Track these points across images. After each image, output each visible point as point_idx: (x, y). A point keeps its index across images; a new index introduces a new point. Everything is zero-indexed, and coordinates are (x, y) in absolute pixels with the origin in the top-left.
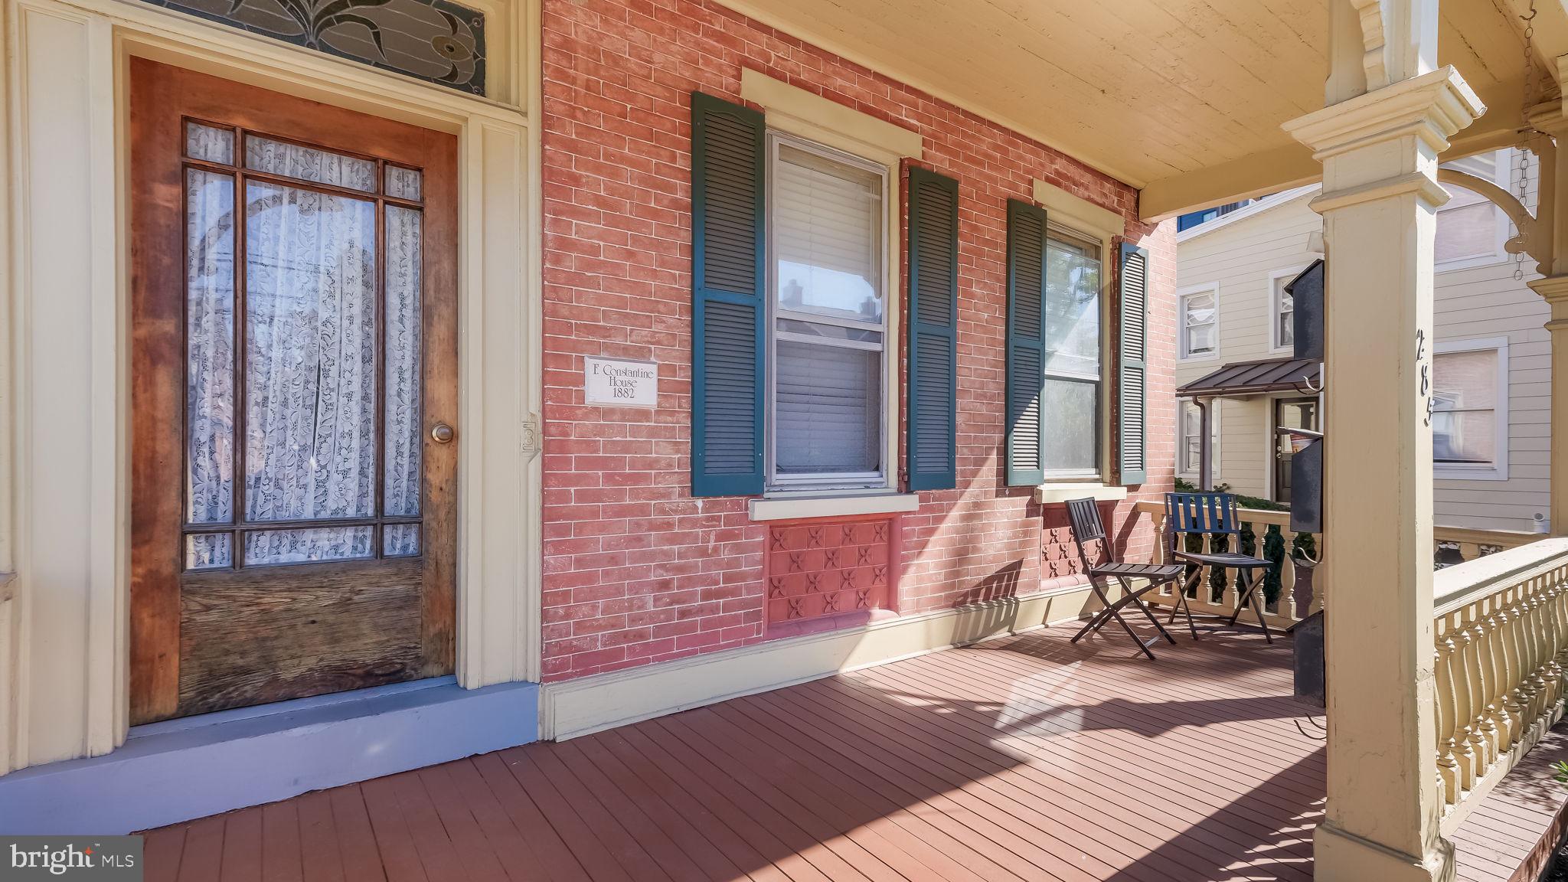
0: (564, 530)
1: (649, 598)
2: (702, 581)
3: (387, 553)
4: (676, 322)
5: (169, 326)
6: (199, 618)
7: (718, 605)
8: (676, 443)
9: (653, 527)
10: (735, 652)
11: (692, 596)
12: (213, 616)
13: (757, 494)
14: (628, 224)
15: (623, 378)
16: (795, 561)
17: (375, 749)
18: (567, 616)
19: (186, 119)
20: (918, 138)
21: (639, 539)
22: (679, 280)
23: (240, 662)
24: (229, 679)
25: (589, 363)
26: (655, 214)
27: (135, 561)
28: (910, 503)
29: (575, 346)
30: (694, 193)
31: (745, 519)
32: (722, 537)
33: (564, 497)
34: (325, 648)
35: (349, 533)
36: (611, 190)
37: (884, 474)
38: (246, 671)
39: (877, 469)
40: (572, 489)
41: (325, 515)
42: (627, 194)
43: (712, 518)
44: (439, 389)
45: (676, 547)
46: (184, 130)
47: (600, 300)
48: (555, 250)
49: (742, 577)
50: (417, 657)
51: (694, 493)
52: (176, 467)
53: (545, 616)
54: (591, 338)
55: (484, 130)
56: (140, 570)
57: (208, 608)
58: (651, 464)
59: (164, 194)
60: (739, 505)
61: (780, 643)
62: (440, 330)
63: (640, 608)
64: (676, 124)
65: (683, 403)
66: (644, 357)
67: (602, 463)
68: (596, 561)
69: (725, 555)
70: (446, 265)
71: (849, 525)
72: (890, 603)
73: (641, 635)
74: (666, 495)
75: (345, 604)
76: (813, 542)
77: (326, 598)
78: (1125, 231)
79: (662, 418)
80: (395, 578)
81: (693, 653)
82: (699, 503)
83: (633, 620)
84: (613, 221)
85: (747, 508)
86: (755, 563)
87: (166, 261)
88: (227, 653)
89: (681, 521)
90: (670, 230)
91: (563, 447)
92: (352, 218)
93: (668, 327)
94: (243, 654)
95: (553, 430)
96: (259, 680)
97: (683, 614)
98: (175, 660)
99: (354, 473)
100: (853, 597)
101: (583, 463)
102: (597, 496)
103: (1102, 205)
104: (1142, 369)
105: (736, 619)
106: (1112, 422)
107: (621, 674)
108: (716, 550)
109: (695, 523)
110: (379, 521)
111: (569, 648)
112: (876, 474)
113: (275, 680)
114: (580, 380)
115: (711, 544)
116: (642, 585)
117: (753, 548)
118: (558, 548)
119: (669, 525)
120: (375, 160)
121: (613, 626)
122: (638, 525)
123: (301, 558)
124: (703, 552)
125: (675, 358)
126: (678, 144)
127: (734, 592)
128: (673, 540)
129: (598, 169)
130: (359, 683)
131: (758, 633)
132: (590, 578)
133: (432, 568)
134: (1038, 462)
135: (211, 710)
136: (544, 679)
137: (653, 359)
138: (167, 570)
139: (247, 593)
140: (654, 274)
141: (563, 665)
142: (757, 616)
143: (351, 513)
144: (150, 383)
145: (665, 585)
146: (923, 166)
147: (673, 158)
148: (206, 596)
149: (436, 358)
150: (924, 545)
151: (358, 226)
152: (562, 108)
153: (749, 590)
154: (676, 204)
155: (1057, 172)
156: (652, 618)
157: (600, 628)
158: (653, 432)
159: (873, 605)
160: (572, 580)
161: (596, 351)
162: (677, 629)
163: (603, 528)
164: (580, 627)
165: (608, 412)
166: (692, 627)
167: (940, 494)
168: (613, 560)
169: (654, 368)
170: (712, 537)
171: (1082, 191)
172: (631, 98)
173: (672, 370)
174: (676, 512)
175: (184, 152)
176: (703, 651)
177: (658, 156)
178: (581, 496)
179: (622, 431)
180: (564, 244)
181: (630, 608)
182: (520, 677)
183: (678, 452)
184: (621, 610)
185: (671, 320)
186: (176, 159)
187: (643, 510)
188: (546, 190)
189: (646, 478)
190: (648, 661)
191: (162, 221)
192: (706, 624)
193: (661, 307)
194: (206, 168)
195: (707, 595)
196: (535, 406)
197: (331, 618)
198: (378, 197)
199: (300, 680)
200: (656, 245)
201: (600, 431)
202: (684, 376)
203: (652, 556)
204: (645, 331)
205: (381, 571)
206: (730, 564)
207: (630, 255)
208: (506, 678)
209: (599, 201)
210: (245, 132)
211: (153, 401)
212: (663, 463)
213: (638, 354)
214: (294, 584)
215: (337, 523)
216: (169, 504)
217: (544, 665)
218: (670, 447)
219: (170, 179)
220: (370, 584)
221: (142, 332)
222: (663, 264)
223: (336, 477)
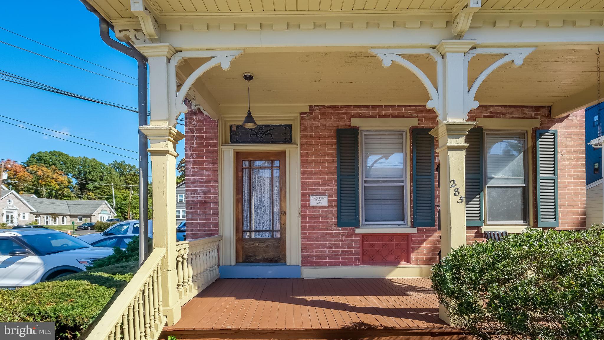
0: (306, 233)
1: (327, 251)
2: (341, 248)
3: (274, 237)
4: (333, 184)
5: (240, 196)
6: (245, 246)
7: (346, 254)
8: (333, 214)
9: (327, 234)
10: (351, 267)
11: (338, 251)
12: (247, 246)
13: (358, 226)
14: (320, 164)
15: (319, 199)
16: (372, 246)
17: (270, 272)
18: (307, 252)
19: (243, 160)
20: (417, 119)
21: (324, 236)
22: (334, 175)
23: (251, 255)
24: (249, 257)
25: (311, 197)
26: (327, 160)
27: (237, 236)
28: (415, 231)
29: (308, 193)
30: (337, 153)
31: (354, 233)
32: (346, 237)
33: (306, 226)
34: (263, 254)
35: (268, 233)
36: (315, 157)
37: (405, 222)
38: (252, 256)
39: (403, 220)
40: (307, 225)
41: (264, 229)
42: (320, 157)
43: (344, 232)
44: (283, 204)
45: (334, 239)
46: (243, 162)
47: (314, 182)
48: (303, 172)
49: (353, 248)
50: (280, 258)
51: (339, 226)
52: (242, 220)
53: (302, 252)
54: (311, 191)
55: (289, 150)
56: (237, 237)
57: (246, 245)
58: (327, 219)
59: (240, 174)
60: (352, 229)
61: (365, 266)
62: (283, 192)
63: (324, 252)
64: (333, 138)
65: (335, 204)
66: (324, 194)
67: (314, 219)
68: (313, 241)
69: (348, 242)
70: (284, 178)
71: (392, 236)
72: (408, 260)
73: (325, 259)
74: (331, 226)
75: (267, 246)
76: (378, 240)
77: (264, 245)
78: (541, 125)
79: (329, 208)
80: (275, 242)
81: (339, 265)
82: (340, 229)
83: (323, 255)
84: (316, 164)
85: (354, 230)
86: (358, 245)
87: (240, 185)
88: (249, 253)
89: (335, 233)
90: (331, 164)
91: (305, 215)
92: (268, 172)
93: (331, 186)
94: (251, 253)
95: (303, 212)
96: (253, 258)
97: (336, 255)
98: (242, 253)
99: (269, 221)
100: (393, 257)
101: (310, 219)
102: (313, 226)
103: (524, 118)
104: (554, 180)
105: (352, 258)
106: (533, 202)
107: (320, 267)
108: (345, 240)
109: (339, 233)
110: (272, 231)
111: (307, 259)
112: (403, 222)
113: (256, 259)
114: (309, 200)
115: (344, 239)
116: (325, 247)
117: (357, 240)
118: (304, 237)
119: (332, 234)
120: (271, 160)
121: (318, 256)
122: (323, 233)
123: (260, 237)
124: (341, 241)
125: (333, 193)
126: (333, 142)
127: (351, 251)
128: (333, 237)
129: (313, 153)
130: (269, 262)
131: (359, 263)
132: (312, 244)
133: (282, 240)
134: (480, 218)
135: (247, 263)
136: (302, 265)
137: (327, 194)
138: (241, 237)
139: (251, 243)
140: (327, 174)
141: (306, 263)
142: (358, 258)
143: (268, 229)
144: (238, 206)
145: (331, 248)
146: (419, 127)
147: (332, 146)
148: (246, 242)
149: (282, 198)
150: (421, 244)
151: (269, 173)
152: (304, 142)
153: (355, 251)
154: (333, 157)
155: (491, 113)
156: (328, 255)
157: (314, 256)
158: (327, 212)
159: (401, 261)
160: (308, 244)
161: (312, 194)
162: (334, 259)
163: (315, 234)
164: (310, 255)
165: (316, 207)
166: (339, 259)
167: (428, 228)
168: (317, 241)
169: (327, 197)
170: (344, 237)
171: (508, 115)
172: (320, 135)
173: (332, 197)
174: (333, 230)
175: (243, 166)
176: (341, 265)
177: (328, 147)
178: (309, 226)
179: (319, 211)
180: (305, 171)
181: (322, 252)
182: (298, 265)
183: (334, 216)
184: (319, 252)
185: (331, 185)
186: (241, 168)
187: (325, 230)
188: (302, 160)
189: (325, 222)
190: (327, 265)
191: (240, 179)
192: (342, 259)
193: (329, 182)
194: (246, 168)
195: (342, 251)
196: (300, 207)
197: (265, 249)
198: (272, 168)
199: (260, 260)
200: (327, 168)
201: (314, 211)
202: (335, 198)
203: (327, 241)
204: (325, 188)
205: (273, 240)
206: (349, 244)
207: (321, 171)
208: (295, 264)
209: (313, 160)
210: (251, 160)
211: (238, 209)
212: (330, 219)
213: (323, 194)
214: (259, 242)
215: (266, 231)
216: (241, 226)
217: (302, 262)
218: (331, 215)
219: (240, 172)
220: (271, 243)
221: (237, 197)
222: (329, 171)
223: (266, 222)
